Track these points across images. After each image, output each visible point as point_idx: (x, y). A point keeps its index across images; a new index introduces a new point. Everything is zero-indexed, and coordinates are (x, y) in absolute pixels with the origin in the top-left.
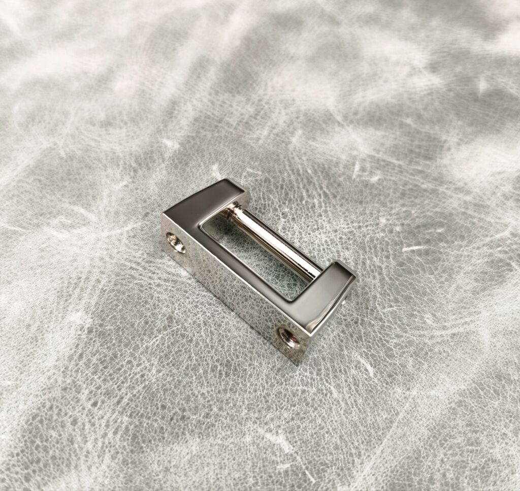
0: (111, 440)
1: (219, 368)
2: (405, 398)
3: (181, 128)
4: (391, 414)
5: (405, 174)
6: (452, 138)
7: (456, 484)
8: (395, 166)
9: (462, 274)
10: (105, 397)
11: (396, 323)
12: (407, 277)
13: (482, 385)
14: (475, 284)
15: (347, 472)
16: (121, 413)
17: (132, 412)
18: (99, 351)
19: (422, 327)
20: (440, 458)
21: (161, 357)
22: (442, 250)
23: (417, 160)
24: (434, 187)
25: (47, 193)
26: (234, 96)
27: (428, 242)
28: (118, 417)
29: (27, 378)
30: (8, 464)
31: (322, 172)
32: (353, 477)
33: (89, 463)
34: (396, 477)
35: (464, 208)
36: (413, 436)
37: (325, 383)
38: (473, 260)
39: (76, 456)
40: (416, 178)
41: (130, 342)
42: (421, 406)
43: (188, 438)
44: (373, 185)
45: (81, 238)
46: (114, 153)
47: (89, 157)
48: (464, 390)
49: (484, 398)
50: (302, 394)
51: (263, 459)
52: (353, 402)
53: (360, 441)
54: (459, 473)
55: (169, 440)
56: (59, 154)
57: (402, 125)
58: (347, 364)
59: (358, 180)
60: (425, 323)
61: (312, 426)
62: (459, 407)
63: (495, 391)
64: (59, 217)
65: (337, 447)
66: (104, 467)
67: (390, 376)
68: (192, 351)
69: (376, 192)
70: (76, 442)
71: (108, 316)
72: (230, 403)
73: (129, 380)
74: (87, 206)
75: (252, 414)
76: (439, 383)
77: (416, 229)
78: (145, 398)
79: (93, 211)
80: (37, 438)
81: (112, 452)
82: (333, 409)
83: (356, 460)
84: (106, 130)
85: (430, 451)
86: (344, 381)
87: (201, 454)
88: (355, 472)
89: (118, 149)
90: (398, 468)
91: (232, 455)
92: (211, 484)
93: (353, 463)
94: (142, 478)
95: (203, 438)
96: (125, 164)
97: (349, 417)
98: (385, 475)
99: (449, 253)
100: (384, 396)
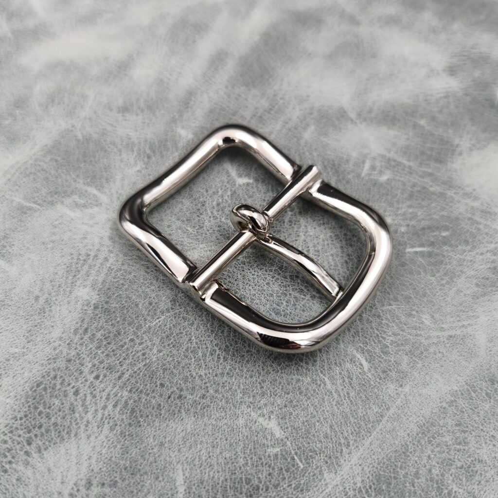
0: (111, 413)
1: (217, 353)
2: (397, 394)
3: (195, 119)
4: (382, 408)
5: (414, 175)
6: (464, 142)
7: (441, 480)
8: (405, 166)
9: (463, 278)
10: (107, 371)
11: (394, 321)
12: (408, 277)
13: (475, 387)
14: (476, 289)
15: (334, 460)
16: (122, 388)
17: (132, 388)
18: (104, 327)
19: (420, 327)
20: (427, 455)
21: (162, 338)
22: (445, 253)
23: (428, 162)
24: (442, 191)
25: (63, 173)
26: (249, 90)
27: (432, 244)
28: (119, 391)
29: (34, 347)
30: (11, 427)
31: (332, 169)
32: (339, 466)
33: (89, 432)
34: (382, 469)
35: (470, 213)
36: (402, 431)
37: (320, 374)
38: (476, 265)
39: (77, 424)
40: (426, 180)
41: (133, 321)
42: (412, 403)
43: (184, 416)
44: (381, 185)
45: (92, 217)
46: (130, 139)
47: (105, 141)
48: (456, 391)
49: (476, 399)
50: (296, 382)
51: (254, 442)
52: (346, 394)
53: (350, 432)
54: (444, 470)
55: (166, 416)
56: (76, 136)
57: (415, 125)
58: (342, 357)
59: (367, 178)
60: (422, 323)
61: (304, 414)
62: (450, 406)
63: (487, 394)
64: (73, 197)
65: (326, 436)
66: (102, 437)
67: (384, 372)
68: (193, 334)
69: (384, 192)
70: (78, 411)
71: (114, 294)
72: (226, 386)
73: (131, 358)
74: (100, 188)
75: (247, 399)
76: (432, 382)
77: (420, 230)
78: (145, 375)
79: (106, 193)
80: (40, 404)
81: (111, 424)
82: (325, 399)
83: (344, 449)
84: (123, 116)
85: (418, 446)
86: (338, 373)
87: (195, 432)
88: (342, 461)
89: (133, 134)
90: (385, 460)
91: (225, 436)
92: (202, 461)
93: (341, 453)
94: (138, 451)
95: (198, 418)
96: (140, 150)
97: (340, 408)
98: (371, 465)
99: (452, 257)
100: (376, 390)
